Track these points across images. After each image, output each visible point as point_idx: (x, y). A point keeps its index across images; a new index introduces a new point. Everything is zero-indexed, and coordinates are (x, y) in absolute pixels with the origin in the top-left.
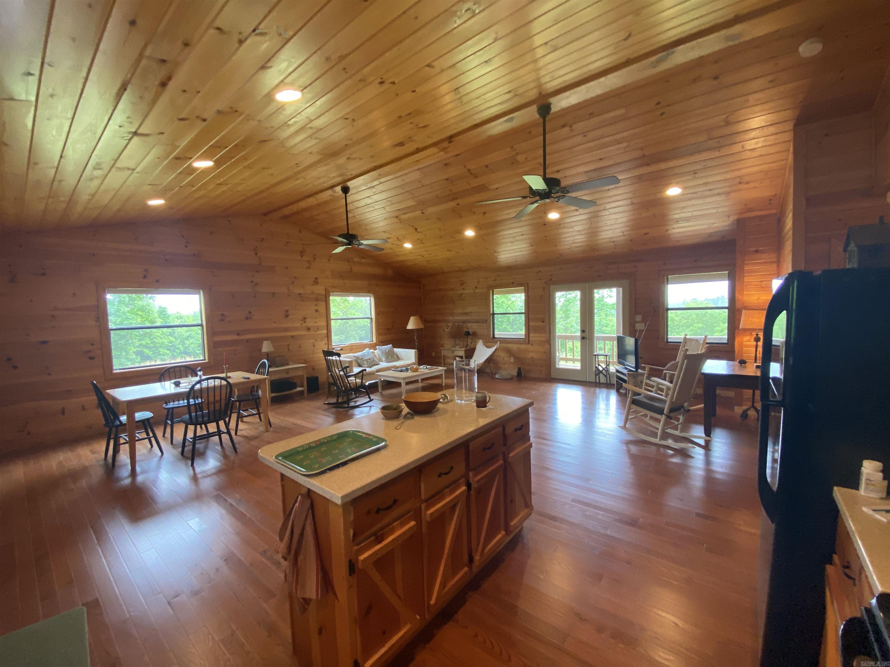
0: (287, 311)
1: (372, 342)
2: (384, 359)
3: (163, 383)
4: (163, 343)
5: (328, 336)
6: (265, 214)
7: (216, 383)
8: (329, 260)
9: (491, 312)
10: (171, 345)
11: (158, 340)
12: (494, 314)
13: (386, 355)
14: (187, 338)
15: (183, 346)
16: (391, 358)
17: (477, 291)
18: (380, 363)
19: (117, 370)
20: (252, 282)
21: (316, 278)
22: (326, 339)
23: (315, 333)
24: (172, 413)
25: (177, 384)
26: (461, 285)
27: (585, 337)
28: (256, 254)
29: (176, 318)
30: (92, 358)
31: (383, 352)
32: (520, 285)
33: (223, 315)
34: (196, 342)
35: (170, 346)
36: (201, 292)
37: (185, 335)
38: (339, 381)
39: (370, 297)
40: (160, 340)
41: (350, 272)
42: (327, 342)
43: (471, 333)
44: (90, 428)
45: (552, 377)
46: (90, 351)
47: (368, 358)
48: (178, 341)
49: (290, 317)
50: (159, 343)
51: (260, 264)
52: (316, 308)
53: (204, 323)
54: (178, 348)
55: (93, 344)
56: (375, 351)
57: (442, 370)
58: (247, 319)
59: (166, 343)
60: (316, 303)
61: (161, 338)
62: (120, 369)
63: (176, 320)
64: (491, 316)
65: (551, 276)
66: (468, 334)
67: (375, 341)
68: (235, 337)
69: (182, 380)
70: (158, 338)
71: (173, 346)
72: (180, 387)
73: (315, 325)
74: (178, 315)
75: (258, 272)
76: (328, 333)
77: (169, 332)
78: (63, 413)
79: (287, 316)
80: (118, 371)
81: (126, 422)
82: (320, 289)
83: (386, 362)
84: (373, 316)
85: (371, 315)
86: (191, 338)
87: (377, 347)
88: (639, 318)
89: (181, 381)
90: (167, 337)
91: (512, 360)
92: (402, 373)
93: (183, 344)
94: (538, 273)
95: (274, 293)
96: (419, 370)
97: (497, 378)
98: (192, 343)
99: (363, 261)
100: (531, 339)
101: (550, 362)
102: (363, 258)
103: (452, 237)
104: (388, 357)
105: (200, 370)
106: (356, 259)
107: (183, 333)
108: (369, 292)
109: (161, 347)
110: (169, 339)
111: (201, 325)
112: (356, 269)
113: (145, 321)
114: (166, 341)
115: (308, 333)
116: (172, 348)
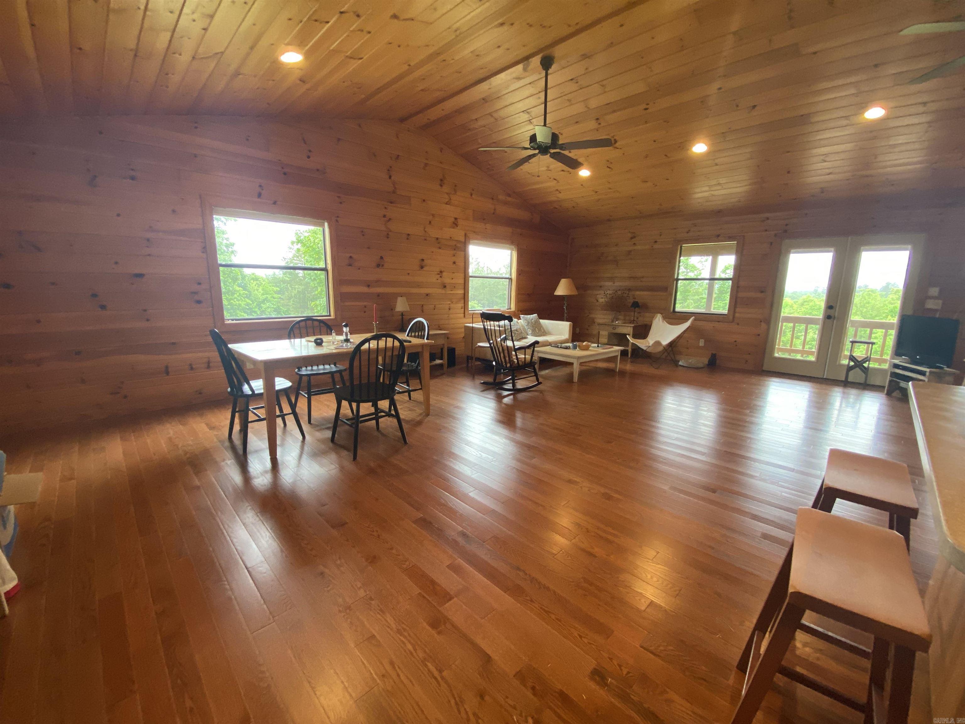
0: (423, 260)
1: (509, 310)
2: (530, 332)
3: (292, 340)
4: (240, 305)
5: (465, 298)
6: (402, 120)
7: (371, 345)
8: (471, 195)
9: (676, 277)
10: (248, 307)
11: (235, 302)
12: (677, 280)
13: (533, 326)
14: (263, 302)
15: (260, 310)
16: (539, 331)
17: (656, 246)
18: (528, 336)
19: (229, 320)
20: (384, 216)
21: (456, 219)
22: (463, 301)
23: (451, 292)
24: (309, 382)
25: (319, 343)
26: (632, 238)
27: (832, 315)
28: (390, 177)
29: (251, 279)
30: (199, 302)
31: (528, 323)
32: (730, 238)
33: (351, 257)
34: (272, 306)
35: (247, 309)
36: (326, 224)
37: (261, 298)
38: (504, 354)
39: (512, 250)
40: (237, 302)
41: (494, 213)
42: (463, 305)
43: (640, 304)
44: (200, 393)
45: (764, 368)
46: (196, 293)
47: (515, 329)
48: (255, 304)
49: (424, 269)
50: (236, 305)
51: (394, 192)
52: (454, 259)
53: (330, 267)
54: (255, 312)
55: (199, 284)
56: (519, 321)
57: (617, 351)
58: (378, 266)
59: (243, 305)
60: (453, 252)
61: (238, 300)
62: (233, 320)
63: (252, 281)
64: (675, 282)
65: (787, 225)
66: (636, 305)
67: (513, 308)
68: (364, 289)
69: (325, 338)
70: (235, 300)
71: (251, 309)
72: (322, 346)
73: (453, 281)
74: (253, 276)
75: (391, 203)
76: (464, 294)
77: (246, 294)
78: (167, 373)
79: (422, 267)
80: (230, 322)
81: (262, 391)
82: (458, 234)
83: (532, 336)
84: (514, 276)
85: (511, 275)
86: (269, 301)
87: (522, 316)
88: (934, 291)
89: (324, 340)
90: (243, 300)
91: (702, 343)
92: (567, 350)
93: (260, 307)
94: (763, 221)
95: (409, 235)
96: (590, 349)
97: (680, 365)
98: (268, 307)
99: (509, 199)
100: (737, 315)
101: (765, 349)
102: (509, 195)
103: (666, 155)
104: (535, 329)
105: (346, 326)
106: (501, 197)
107: (260, 296)
108: (512, 243)
109: (238, 309)
110: (246, 301)
111: (325, 270)
112: (502, 210)
113: (227, 277)
114: (243, 304)
115: (443, 292)
116: (249, 311)
